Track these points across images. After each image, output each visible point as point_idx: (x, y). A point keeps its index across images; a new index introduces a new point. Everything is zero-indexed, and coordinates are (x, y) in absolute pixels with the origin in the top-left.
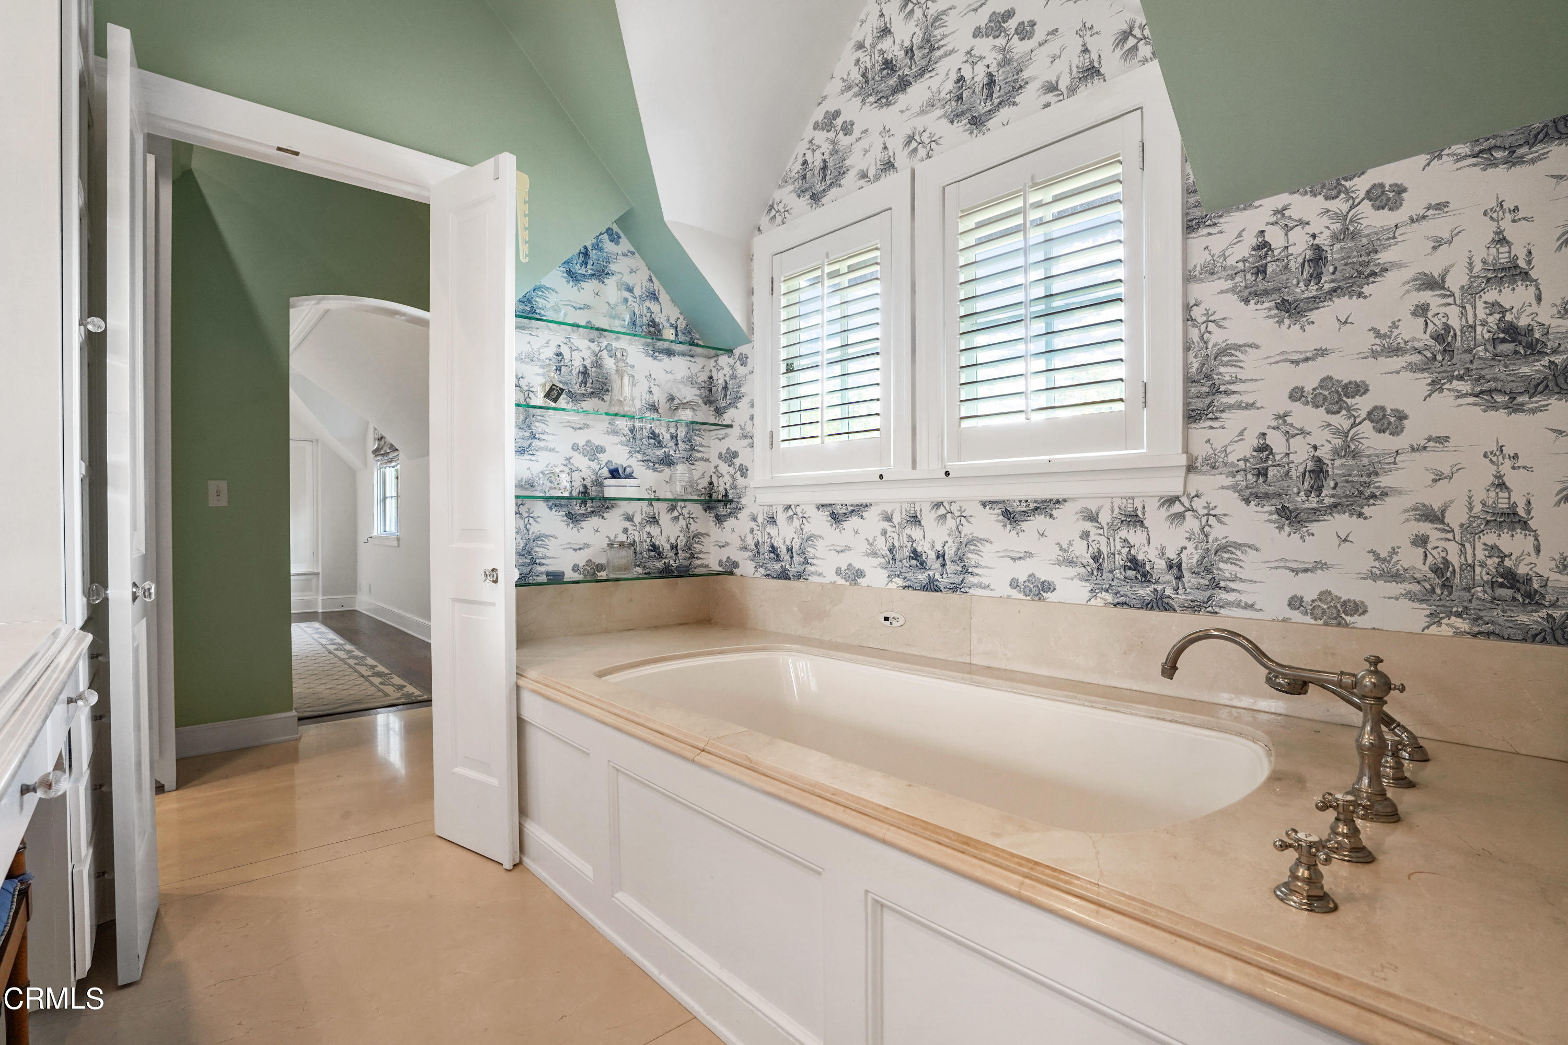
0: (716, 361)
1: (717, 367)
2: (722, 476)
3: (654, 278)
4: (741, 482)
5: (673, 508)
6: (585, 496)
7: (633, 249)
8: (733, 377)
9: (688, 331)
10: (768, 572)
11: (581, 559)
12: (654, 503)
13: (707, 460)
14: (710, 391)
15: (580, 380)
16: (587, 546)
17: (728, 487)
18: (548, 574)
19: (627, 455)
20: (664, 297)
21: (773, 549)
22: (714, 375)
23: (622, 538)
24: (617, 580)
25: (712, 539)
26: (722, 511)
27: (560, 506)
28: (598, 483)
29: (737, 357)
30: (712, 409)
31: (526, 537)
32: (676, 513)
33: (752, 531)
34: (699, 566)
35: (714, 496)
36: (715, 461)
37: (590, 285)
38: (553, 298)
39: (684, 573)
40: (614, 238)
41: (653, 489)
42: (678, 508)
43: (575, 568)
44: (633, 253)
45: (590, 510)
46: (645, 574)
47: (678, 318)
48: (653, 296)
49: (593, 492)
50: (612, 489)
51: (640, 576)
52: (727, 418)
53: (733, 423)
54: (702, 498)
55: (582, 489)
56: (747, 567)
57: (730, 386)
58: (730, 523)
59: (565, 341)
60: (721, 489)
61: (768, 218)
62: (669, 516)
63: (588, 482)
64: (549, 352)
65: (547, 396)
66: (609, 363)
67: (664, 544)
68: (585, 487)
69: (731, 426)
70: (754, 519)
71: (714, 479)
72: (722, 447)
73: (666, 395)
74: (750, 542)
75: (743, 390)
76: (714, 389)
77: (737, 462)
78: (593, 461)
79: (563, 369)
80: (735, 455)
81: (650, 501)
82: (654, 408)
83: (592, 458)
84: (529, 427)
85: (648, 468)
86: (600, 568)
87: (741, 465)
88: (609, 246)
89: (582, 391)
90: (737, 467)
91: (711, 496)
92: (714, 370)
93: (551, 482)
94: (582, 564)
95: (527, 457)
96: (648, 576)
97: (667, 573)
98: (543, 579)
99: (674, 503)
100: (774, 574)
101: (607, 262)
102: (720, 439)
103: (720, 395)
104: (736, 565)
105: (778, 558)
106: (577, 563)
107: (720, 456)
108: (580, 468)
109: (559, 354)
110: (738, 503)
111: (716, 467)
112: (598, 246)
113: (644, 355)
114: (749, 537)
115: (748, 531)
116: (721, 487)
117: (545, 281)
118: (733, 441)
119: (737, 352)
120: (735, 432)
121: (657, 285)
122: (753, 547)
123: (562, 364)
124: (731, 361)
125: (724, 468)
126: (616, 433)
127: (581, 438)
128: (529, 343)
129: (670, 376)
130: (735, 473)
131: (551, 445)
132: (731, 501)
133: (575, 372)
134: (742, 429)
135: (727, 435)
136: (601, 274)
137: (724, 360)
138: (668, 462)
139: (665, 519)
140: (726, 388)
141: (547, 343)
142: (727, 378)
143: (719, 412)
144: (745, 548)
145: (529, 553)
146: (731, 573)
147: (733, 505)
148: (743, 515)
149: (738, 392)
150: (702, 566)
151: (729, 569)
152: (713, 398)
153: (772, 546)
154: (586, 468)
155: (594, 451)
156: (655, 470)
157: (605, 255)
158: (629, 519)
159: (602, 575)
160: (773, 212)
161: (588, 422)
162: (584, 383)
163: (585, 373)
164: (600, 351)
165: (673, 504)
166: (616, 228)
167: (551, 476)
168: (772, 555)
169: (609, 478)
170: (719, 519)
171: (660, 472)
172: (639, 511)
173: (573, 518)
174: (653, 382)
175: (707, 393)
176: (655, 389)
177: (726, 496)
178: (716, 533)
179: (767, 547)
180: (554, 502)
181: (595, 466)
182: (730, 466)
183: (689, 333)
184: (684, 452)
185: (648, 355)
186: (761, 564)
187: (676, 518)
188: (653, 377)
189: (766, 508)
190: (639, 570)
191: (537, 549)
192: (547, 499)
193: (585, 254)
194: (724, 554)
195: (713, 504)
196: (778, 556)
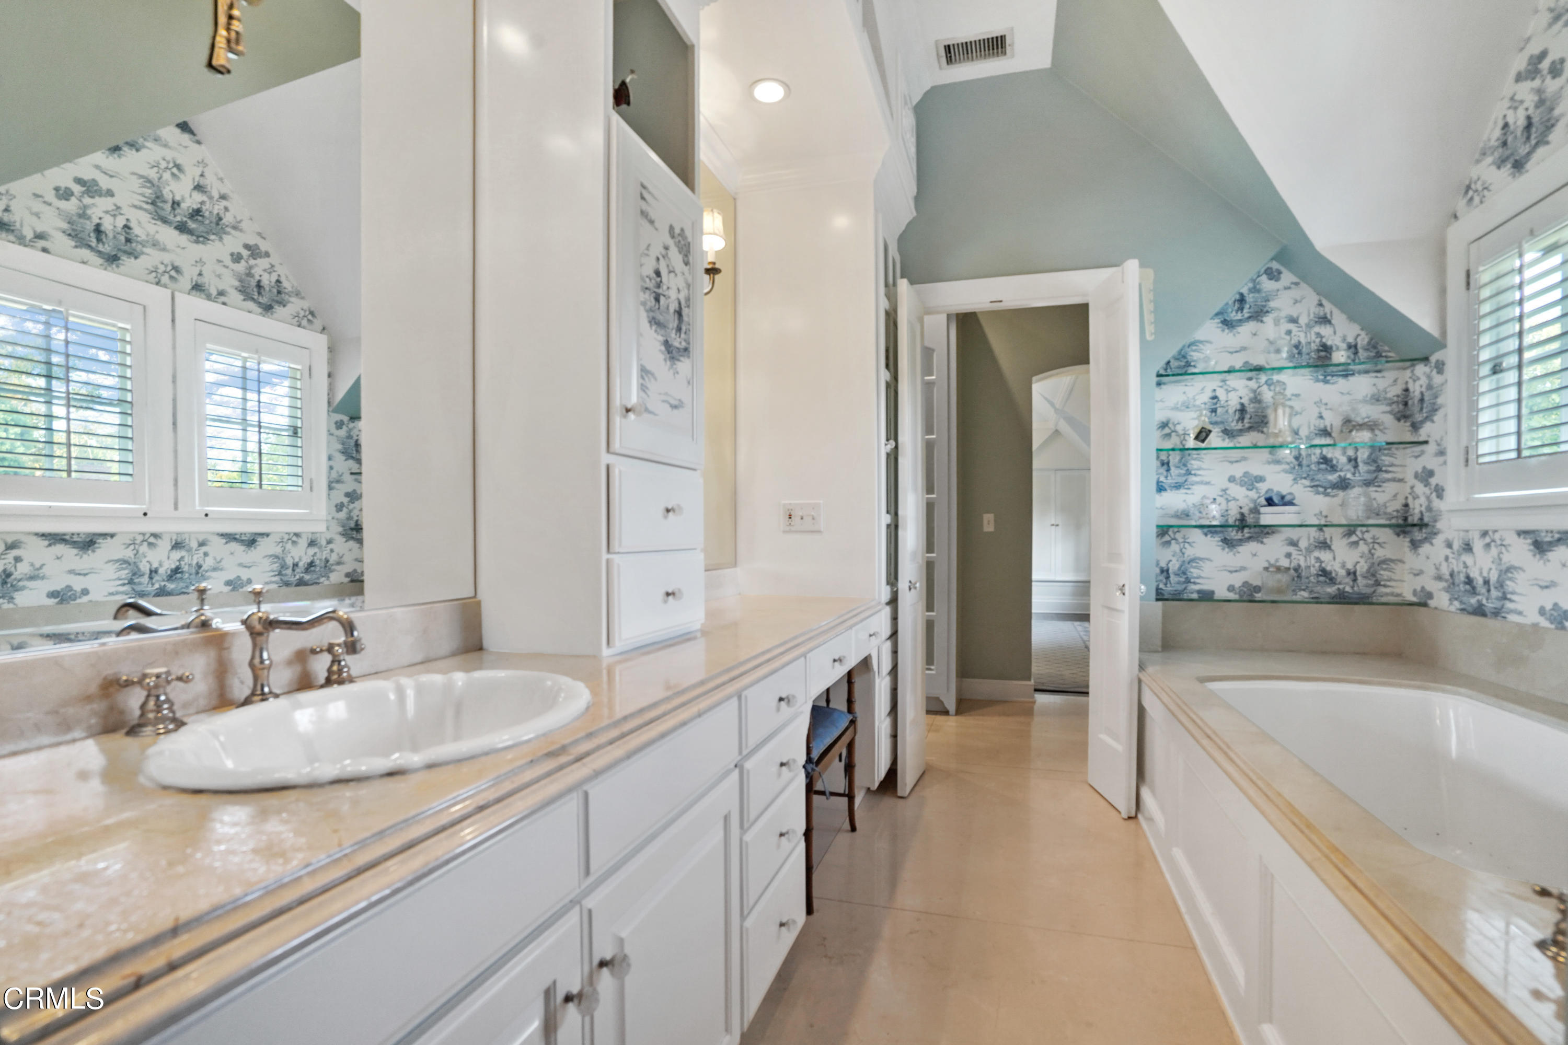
0: (1412, 371)
1: (1414, 377)
2: (1418, 497)
3: (1324, 302)
4: (1436, 503)
5: (1350, 533)
6: (1242, 523)
7: (1296, 280)
8: (1430, 387)
9: (1373, 345)
10: (1463, 606)
11: (1237, 580)
12: (1325, 529)
13: (1401, 480)
14: (1406, 404)
15: (1237, 417)
16: (1243, 569)
17: (1423, 509)
18: (1199, 592)
19: (1291, 482)
20: (1338, 318)
21: (1469, 581)
22: (1411, 386)
23: (1285, 563)
24: (1273, 602)
25: (1407, 566)
26: (1418, 535)
27: (1216, 532)
28: (1255, 511)
29: (1433, 365)
30: (1408, 424)
31: (1182, 559)
32: (1354, 538)
33: (1447, 558)
34: (1387, 594)
35: (1410, 520)
36: (1411, 480)
37: (1247, 329)
38: (1208, 350)
39: (1363, 600)
40: (1272, 275)
41: (1324, 514)
42: (1358, 533)
43: (1231, 589)
44: (1297, 284)
45: (1247, 535)
46: (1313, 598)
47: (1358, 335)
48: (1325, 320)
49: (1250, 520)
50: (1269, 516)
51: (1306, 600)
52: (1423, 435)
53: (1430, 440)
54: (1394, 521)
55: (1238, 517)
56: (1441, 600)
57: (1426, 398)
58: (1425, 549)
59: (1221, 384)
60: (1417, 511)
61: (1465, 201)
62: (1345, 541)
63: (1245, 510)
64: (1205, 397)
65: (1197, 438)
66: (1267, 395)
67: (1337, 569)
68: (1242, 514)
69: (1426, 442)
70: (1449, 545)
71: (1410, 501)
72: (1417, 465)
73: (1342, 418)
74: (1445, 571)
75: (1440, 401)
76: (1410, 403)
77: (1433, 481)
78: (1251, 490)
79: (1219, 410)
80: (1431, 473)
81: (1320, 527)
82: (1325, 432)
83: (1251, 487)
84: (1185, 465)
85: (1318, 493)
86: (1257, 589)
87: (1437, 485)
88: (1267, 285)
89: (1240, 426)
90: (1433, 487)
91: (1406, 519)
92: (1410, 381)
93: (1200, 512)
94: (1238, 584)
95: (1182, 491)
96: (1317, 600)
97: (1341, 599)
98: (1195, 596)
99: (1352, 529)
100: (1470, 609)
101: (1266, 301)
102: (1417, 457)
103: (1416, 409)
104: (1430, 595)
105: (1474, 591)
106: (1232, 583)
107: (1416, 476)
108: (1237, 497)
109: (1215, 398)
110: (1434, 526)
111: (1412, 488)
112: (1255, 289)
113: (1312, 382)
114: (1444, 564)
115: (1442, 558)
116: (1417, 507)
117: (1199, 335)
118: (1428, 460)
119: (1433, 359)
120: (1431, 448)
121: (1328, 307)
122: (1447, 577)
123: (1218, 405)
124: (1427, 369)
125: (1420, 488)
126: (1278, 462)
127: (1238, 471)
128: (1184, 393)
129: (1346, 398)
130: (1431, 493)
131: (1206, 479)
132: (1426, 525)
133: (1231, 411)
134: (1438, 445)
135: (1423, 452)
136: (1258, 314)
137: (1420, 369)
138: (1343, 485)
139: (1340, 544)
140: (1422, 400)
141: (1203, 389)
142: (1424, 389)
143: (1415, 427)
144: (1439, 578)
145: (1184, 573)
146: (1424, 605)
147: (1429, 530)
148: (1439, 541)
149: (1434, 404)
150: (1392, 594)
151: (1423, 602)
152: (1408, 413)
153: (1468, 577)
154: (1243, 497)
155: (1251, 481)
156: (1327, 495)
157: (1264, 295)
158: (1294, 544)
159: (1258, 596)
160: (1471, 193)
161: (1246, 455)
162: (1242, 419)
163: (1242, 410)
164: (1259, 387)
165: (1350, 529)
166: (1275, 265)
167: (1201, 507)
168: (1468, 587)
169: (1265, 506)
170: (1415, 545)
171: (1334, 496)
172: (1306, 538)
173: (1228, 543)
174: (1324, 407)
175: (1401, 407)
176: (1326, 414)
177: (1421, 519)
178: (1412, 560)
179: (1462, 577)
180: (1209, 529)
181: (1253, 494)
182: (1426, 486)
183: (1375, 347)
184: (1366, 475)
185: (1317, 380)
186: (1456, 596)
187: (1356, 544)
188: (1324, 401)
189: (1462, 534)
190: (1305, 594)
191: (1192, 570)
192: (1201, 527)
193: (1242, 300)
194: (1418, 583)
195: (1408, 529)
196: (1474, 588)
